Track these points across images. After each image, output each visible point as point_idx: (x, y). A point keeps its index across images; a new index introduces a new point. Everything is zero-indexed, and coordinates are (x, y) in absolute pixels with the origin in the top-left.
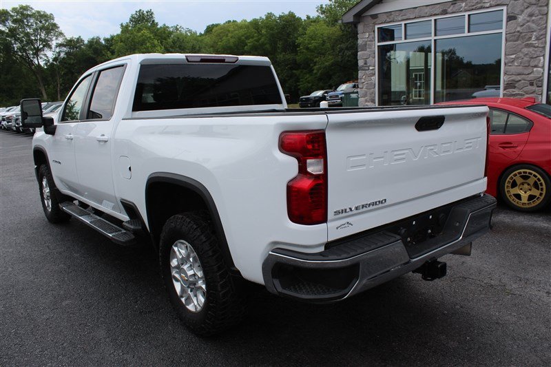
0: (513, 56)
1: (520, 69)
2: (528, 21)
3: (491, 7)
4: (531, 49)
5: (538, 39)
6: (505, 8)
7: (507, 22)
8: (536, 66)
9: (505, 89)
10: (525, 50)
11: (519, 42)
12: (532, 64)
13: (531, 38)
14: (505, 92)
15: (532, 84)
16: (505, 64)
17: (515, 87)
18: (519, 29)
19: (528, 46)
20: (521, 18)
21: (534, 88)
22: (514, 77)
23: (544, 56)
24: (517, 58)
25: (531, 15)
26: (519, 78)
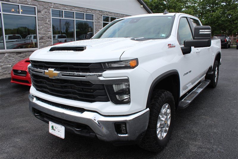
0: (41, 27)
1: (44, 32)
2: (45, 14)
3: (30, 5)
4: (47, 25)
5: (49, 22)
6: (36, 7)
7: (38, 13)
8: (49, 31)
9: (39, 40)
10: (45, 25)
11: (42, 22)
12: (48, 31)
13: (46, 21)
14: (40, 41)
15: (48, 38)
16: (39, 30)
17: (43, 39)
18: (42, 17)
19: (46, 23)
20: (43, 12)
21: (49, 39)
22: (43, 35)
23: (51, 28)
24: (43, 28)
25: (46, 12)
26: (44, 35)
